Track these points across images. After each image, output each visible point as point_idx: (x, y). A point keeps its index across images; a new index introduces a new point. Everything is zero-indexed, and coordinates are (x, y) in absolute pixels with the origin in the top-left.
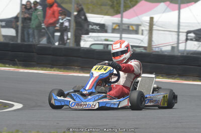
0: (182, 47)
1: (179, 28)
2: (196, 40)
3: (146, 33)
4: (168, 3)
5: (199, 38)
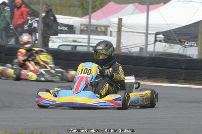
0: (150, 48)
1: (147, 30)
2: (165, 42)
3: (114, 34)
4: (137, 4)
5: (168, 39)
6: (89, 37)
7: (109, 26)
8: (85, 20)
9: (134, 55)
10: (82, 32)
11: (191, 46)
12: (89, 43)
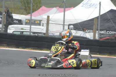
1: (64, 22)
3: (45, 25)
4: (58, 8)
5: (76, 28)
6: (31, 27)
7: (42, 20)
8: (28, 17)
9: (56, 37)
10: (26, 24)
11: (89, 32)
12: (30, 30)
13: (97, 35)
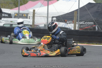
2: (57, 21)
10: (15, 17)
11: (70, 23)
13: (77, 25)
